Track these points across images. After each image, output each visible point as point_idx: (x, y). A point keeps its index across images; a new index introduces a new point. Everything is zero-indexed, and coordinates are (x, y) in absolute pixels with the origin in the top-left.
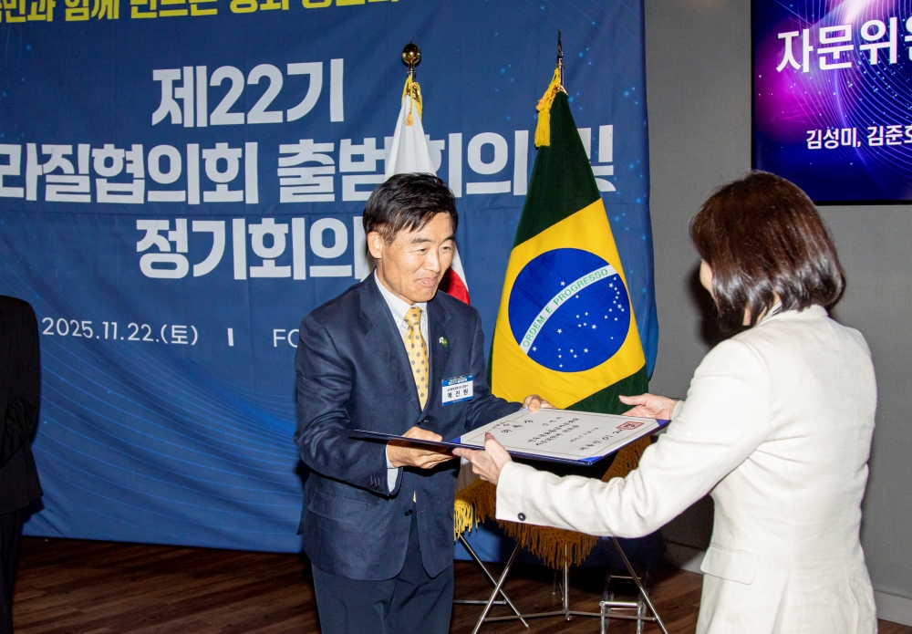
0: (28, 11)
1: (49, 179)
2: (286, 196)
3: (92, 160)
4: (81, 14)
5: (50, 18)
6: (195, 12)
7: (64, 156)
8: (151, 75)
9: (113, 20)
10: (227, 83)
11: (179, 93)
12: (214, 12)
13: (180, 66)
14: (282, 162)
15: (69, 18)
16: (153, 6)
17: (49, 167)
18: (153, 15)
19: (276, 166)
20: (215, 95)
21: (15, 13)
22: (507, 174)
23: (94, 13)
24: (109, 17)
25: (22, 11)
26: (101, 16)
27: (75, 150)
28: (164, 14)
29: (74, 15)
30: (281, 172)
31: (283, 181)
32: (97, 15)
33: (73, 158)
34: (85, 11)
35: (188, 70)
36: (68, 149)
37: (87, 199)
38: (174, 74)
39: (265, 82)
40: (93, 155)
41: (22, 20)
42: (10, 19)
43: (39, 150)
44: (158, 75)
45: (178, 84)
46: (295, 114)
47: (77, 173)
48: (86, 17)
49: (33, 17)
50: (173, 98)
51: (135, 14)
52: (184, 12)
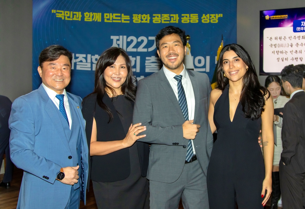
0: (73, 17)
1: (78, 63)
2: (147, 70)
3: (91, 59)
4: (90, 19)
5: (80, 19)
6: (123, 21)
7: (83, 57)
8: (110, 37)
9: (99, 22)
10: (132, 41)
11: (118, 42)
12: (128, 22)
13: (119, 35)
14: (146, 61)
15: (86, 20)
16: (111, 19)
17: (78, 60)
18: (111, 21)
19: (145, 63)
20: (129, 44)
21: (69, 17)
22: (204, 66)
23: (93, 20)
24: (98, 21)
25: (71, 17)
26: (95, 21)
27: (87, 56)
28: (114, 21)
29: (87, 19)
30: (146, 64)
31: (146, 67)
32: (94, 20)
33: (86, 58)
34: (91, 19)
35: (121, 37)
36: (84, 56)
37: (90, 69)
38: (117, 37)
39: (142, 41)
40: (92, 57)
41: (71, 19)
42: (66, 19)
43: (75, 55)
44: (112, 37)
45: (118, 40)
46: (150, 49)
47: (87, 62)
48: (91, 20)
49: (75, 19)
50: (117, 43)
51: (106, 21)
52: (120, 21)
